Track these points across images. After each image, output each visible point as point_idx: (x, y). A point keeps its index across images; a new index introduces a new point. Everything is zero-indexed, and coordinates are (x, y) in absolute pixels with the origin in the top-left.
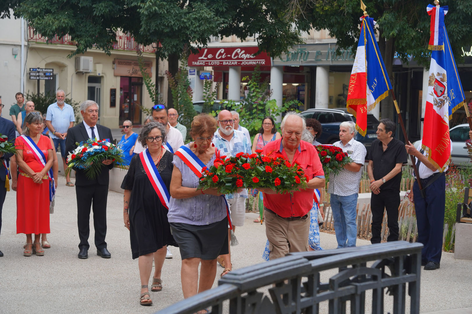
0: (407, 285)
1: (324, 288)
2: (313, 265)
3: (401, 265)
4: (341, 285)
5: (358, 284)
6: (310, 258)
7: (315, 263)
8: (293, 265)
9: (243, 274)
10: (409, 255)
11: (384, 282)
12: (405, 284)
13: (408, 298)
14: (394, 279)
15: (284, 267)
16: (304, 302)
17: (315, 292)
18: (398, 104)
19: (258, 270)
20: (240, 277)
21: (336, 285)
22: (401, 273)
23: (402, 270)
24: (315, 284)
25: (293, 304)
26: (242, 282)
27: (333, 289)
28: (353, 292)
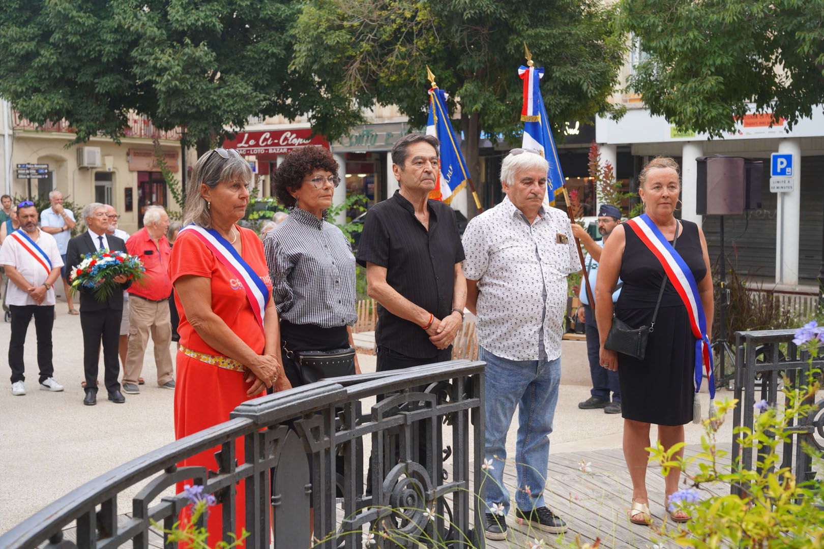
0: (470, 410)
1: (367, 418)
2: (348, 392)
3: (461, 388)
4: (386, 415)
5: (407, 413)
6: (345, 384)
7: (351, 389)
8: (324, 392)
9: (260, 404)
10: (470, 376)
11: (440, 409)
12: (467, 411)
13: (471, 428)
14: (452, 405)
15: (312, 396)
16: (339, 436)
17: (353, 424)
18: (478, 196)
19: (279, 399)
20: (256, 408)
21: (380, 416)
22: (460, 398)
23: (461, 394)
24: (354, 414)
25: (326, 439)
26: (258, 414)
27: (377, 420)
28: (401, 422)
